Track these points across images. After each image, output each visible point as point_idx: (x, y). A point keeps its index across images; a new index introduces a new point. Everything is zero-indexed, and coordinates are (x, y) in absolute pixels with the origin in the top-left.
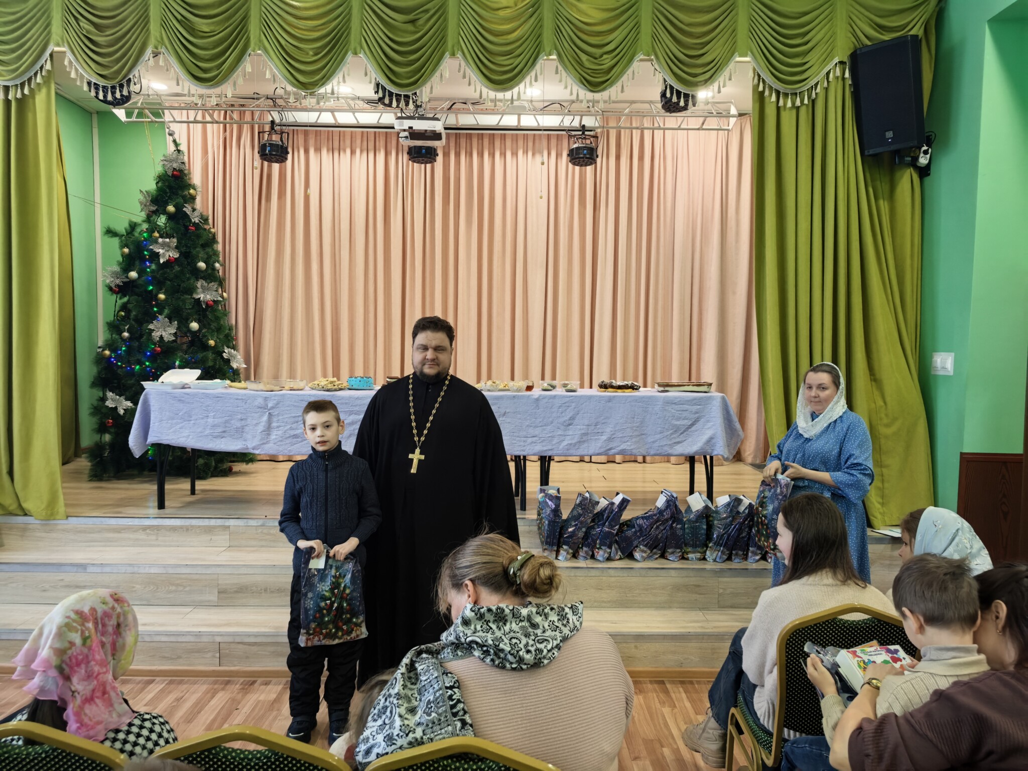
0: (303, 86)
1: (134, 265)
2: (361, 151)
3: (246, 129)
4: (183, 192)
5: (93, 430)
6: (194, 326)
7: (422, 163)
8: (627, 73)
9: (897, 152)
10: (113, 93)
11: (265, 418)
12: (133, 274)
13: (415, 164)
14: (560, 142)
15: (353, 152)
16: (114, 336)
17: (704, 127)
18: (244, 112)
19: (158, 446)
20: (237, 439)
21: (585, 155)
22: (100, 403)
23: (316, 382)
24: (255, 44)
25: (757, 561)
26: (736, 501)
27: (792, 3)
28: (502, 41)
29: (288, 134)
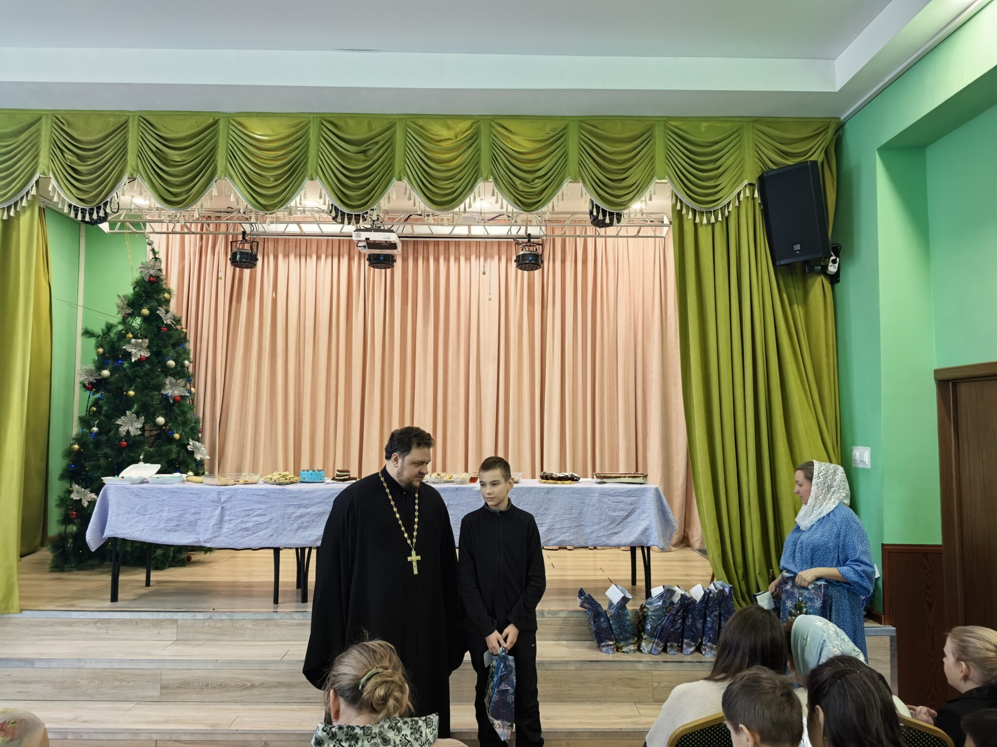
0: (265, 208)
1: (107, 363)
2: (326, 257)
3: (221, 239)
4: (159, 295)
5: (58, 521)
6: (161, 420)
7: (381, 268)
8: (558, 194)
9: (806, 262)
10: (91, 214)
11: (218, 512)
12: (106, 373)
13: (376, 269)
14: (509, 248)
15: (318, 258)
16: (84, 430)
17: (640, 235)
18: (220, 224)
19: (114, 540)
20: (190, 532)
21: (530, 261)
22: (67, 495)
23: (269, 476)
24: (222, 172)
25: (692, 653)
26: (669, 592)
27: (703, 134)
28: (443, 168)
29: (258, 243)
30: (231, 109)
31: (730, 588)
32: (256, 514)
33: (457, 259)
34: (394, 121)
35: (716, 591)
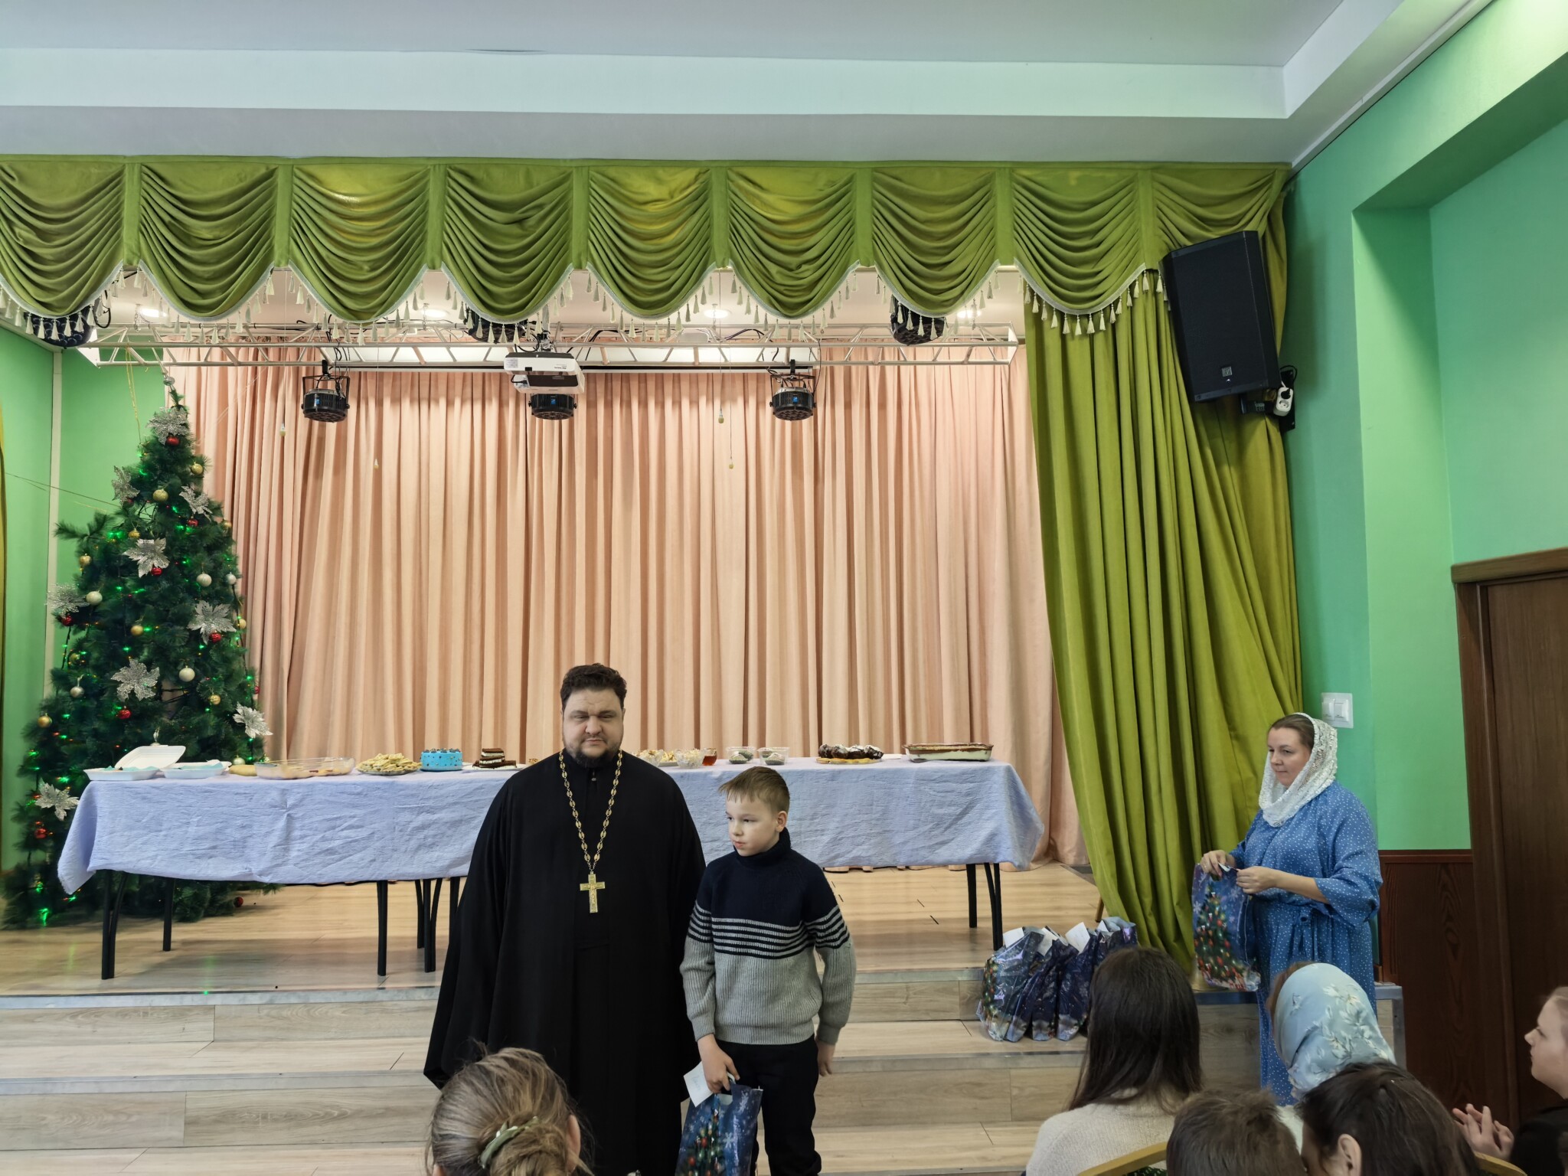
0: (355, 315)
1: (97, 580)
2: (463, 402)
3: (287, 372)
4: (183, 467)
5: (17, 845)
6: (188, 673)
7: (552, 419)
8: (839, 289)
9: (1241, 397)
10: (61, 329)
11: (282, 823)
12: (95, 596)
13: (544, 420)
14: (761, 385)
15: (449, 403)
16: (60, 692)
17: (971, 359)
18: (285, 348)
19: (106, 875)
20: (234, 858)
21: (794, 403)
22: (30, 800)
23: (369, 762)
24: (281, 256)
25: (1073, 1037)
26: (1034, 938)
27: (1072, 190)
28: (652, 248)
29: (348, 379)
30: (296, 152)
31: (1133, 928)
32: (346, 825)
33: (677, 403)
34: (569, 171)
35: (1110, 934)
